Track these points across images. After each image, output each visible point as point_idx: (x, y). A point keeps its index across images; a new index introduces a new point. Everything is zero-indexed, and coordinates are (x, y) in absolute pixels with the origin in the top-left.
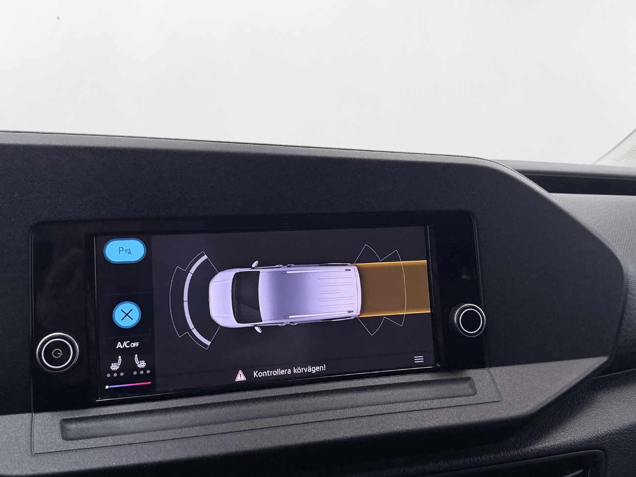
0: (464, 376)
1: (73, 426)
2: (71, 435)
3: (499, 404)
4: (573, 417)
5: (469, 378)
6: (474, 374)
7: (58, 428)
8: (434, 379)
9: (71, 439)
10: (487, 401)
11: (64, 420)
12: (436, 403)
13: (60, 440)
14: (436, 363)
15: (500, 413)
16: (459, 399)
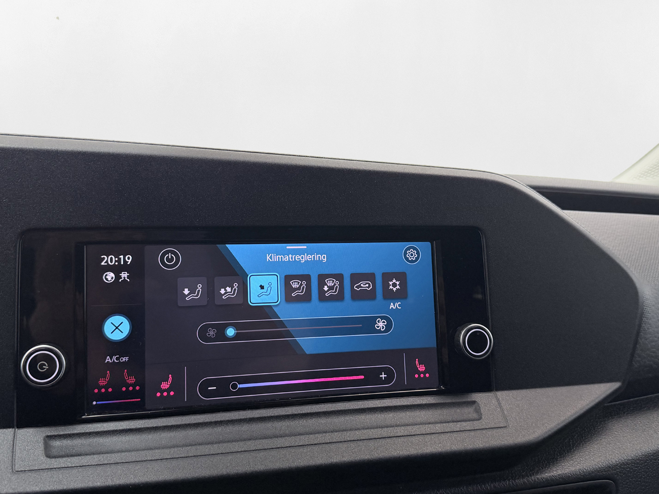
0: (469, 400)
1: (57, 443)
2: (54, 452)
3: (505, 430)
4: (583, 444)
5: (474, 402)
6: (479, 397)
7: (41, 445)
8: (438, 402)
9: (55, 457)
10: (492, 427)
11: (48, 436)
13: (43, 458)
15: (506, 440)
16: (464, 424)
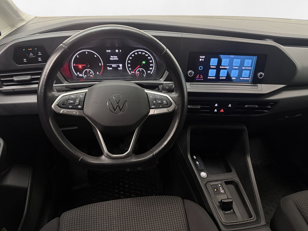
12: (250, 89)
14: (252, 82)
